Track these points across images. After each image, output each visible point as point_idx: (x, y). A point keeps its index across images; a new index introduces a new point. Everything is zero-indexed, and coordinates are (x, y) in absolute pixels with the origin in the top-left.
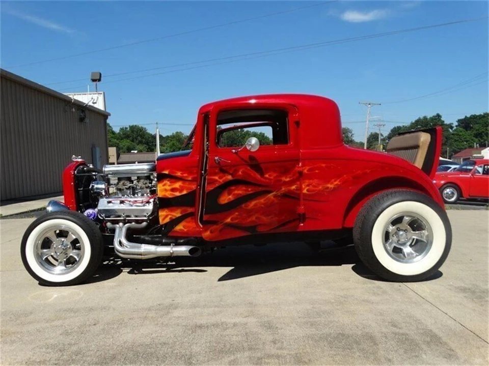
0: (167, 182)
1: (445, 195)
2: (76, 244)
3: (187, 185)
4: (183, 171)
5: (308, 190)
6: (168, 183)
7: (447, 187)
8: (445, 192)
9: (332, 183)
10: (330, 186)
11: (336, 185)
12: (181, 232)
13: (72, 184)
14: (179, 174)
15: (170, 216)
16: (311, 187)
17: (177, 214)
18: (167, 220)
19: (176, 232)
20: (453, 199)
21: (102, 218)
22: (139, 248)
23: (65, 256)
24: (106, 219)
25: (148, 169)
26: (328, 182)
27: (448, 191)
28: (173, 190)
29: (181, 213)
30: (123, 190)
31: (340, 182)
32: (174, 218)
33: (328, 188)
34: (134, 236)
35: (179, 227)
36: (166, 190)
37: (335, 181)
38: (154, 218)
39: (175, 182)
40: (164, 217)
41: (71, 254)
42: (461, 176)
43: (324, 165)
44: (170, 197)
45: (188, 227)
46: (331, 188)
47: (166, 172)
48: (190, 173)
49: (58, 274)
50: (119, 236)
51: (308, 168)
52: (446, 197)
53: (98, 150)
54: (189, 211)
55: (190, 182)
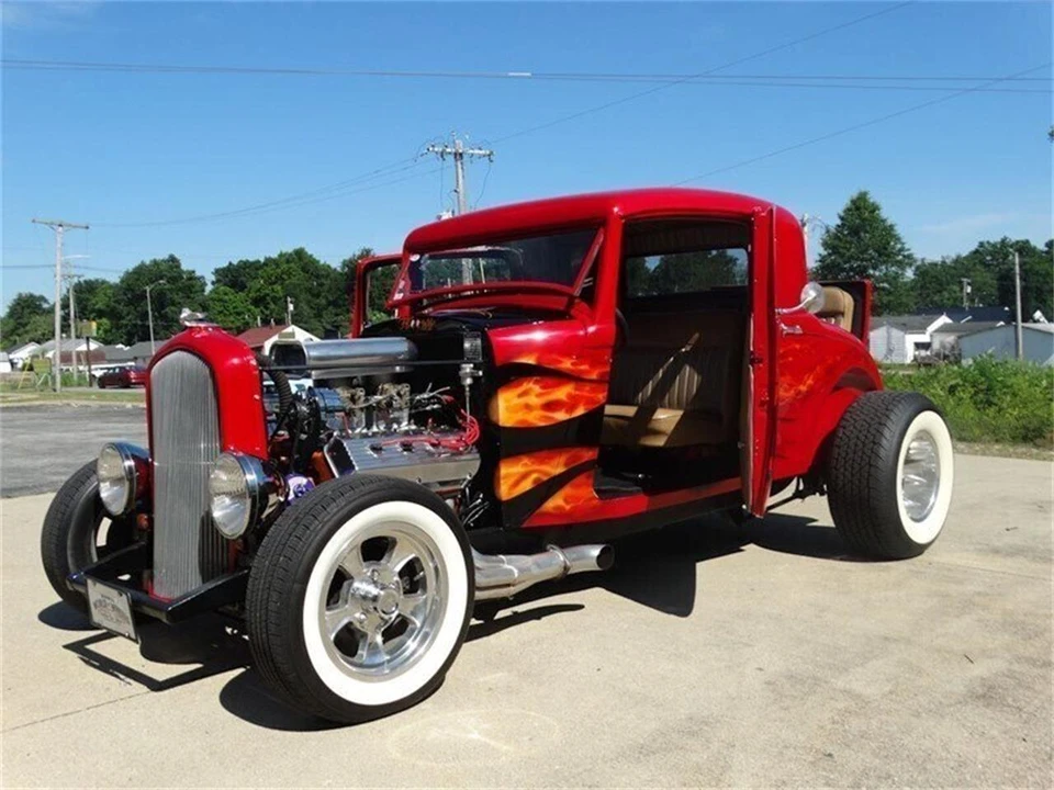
0: (531, 385)
3: (586, 391)
4: (581, 358)
6: (537, 389)
9: (804, 384)
10: (802, 388)
11: (808, 386)
12: (559, 513)
14: (567, 364)
15: (534, 476)
17: (555, 468)
18: (527, 485)
19: (548, 514)
26: (801, 382)
28: (550, 406)
29: (565, 465)
31: (813, 379)
32: (545, 478)
33: (800, 392)
35: (555, 502)
36: (528, 407)
37: (808, 378)
39: (557, 385)
40: (518, 478)
43: (797, 347)
44: (543, 424)
45: (578, 499)
46: (803, 392)
47: (528, 360)
48: (595, 362)
54: (586, 459)
55: (594, 385)
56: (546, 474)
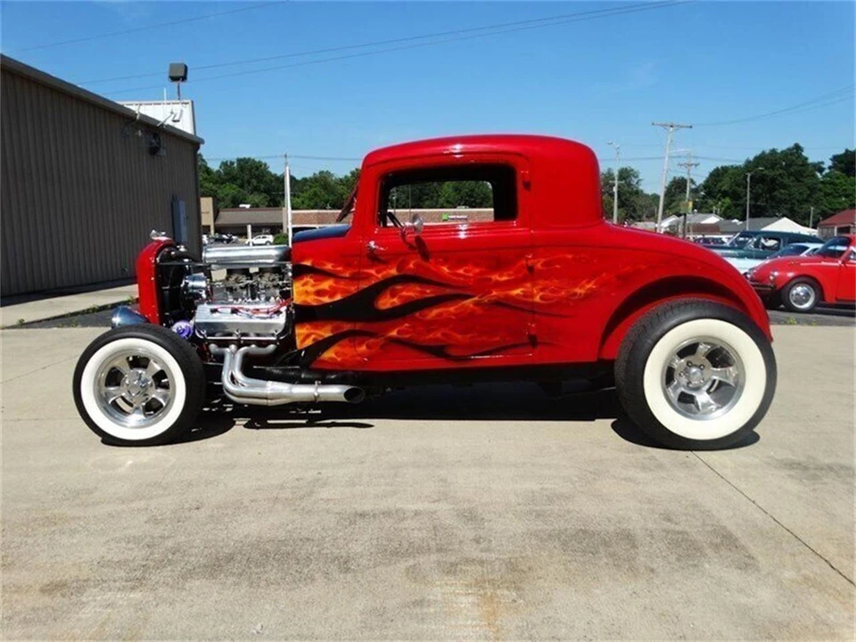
0: (308, 279)
1: (794, 298)
2: (161, 378)
3: (342, 285)
4: (336, 262)
5: (541, 298)
6: (311, 281)
7: (798, 284)
8: (794, 292)
9: (581, 287)
10: (578, 291)
11: (589, 289)
12: (332, 361)
13: (153, 279)
14: (329, 266)
15: (313, 336)
16: (547, 293)
17: (326, 333)
18: (309, 342)
19: (323, 361)
20: (806, 306)
21: (202, 337)
22: (264, 386)
23: (144, 398)
24: (209, 338)
25: (277, 256)
26: (575, 285)
27: (800, 290)
28: (319, 293)
29: (332, 331)
30: (236, 290)
31: (594, 284)
32: (321, 339)
33: (575, 294)
34: (255, 367)
35: (329, 354)
36: (307, 293)
37: (588, 282)
38: (287, 339)
39: (323, 280)
40: (305, 336)
41: (154, 396)
42: (823, 263)
43: (570, 256)
44: (315, 304)
45: (345, 355)
46: (581, 294)
47: (308, 263)
48: (347, 266)
49: (133, 426)
50: (230, 365)
51: (543, 260)
52: (795, 302)
53: (182, 205)
54: (345, 329)
55: (347, 281)
56: (322, 336)
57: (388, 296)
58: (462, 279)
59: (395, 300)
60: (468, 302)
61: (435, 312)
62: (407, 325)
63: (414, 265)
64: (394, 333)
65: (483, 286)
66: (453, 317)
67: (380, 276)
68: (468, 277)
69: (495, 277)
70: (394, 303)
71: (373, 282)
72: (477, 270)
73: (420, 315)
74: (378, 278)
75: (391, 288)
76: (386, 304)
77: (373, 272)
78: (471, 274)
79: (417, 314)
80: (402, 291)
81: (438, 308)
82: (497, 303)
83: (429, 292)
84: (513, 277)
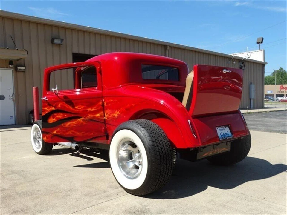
5: (107, 117)
10: (115, 115)
11: (118, 114)
31: (119, 112)
37: (117, 112)
43: (112, 101)
57: (52, 118)
58: (77, 110)
59: (54, 119)
60: (80, 120)
61: (68, 124)
62: (59, 129)
63: (61, 105)
64: (55, 132)
65: (85, 113)
66: (75, 126)
67: (49, 110)
68: (80, 110)
69: (90, 109)
70: (54, 121)
71: (47, 112)
72: (83, 107)
73: (63, 125)
74: (48, 111)
75: (52, 115)
76: (51, 121)
77: (46, 108)
78: (80, 109)
79: (62, 125)
80: (56, 116)
81: (69, 122)
82: (91, 120)
83: (66, 116)
84: (96, 109)
